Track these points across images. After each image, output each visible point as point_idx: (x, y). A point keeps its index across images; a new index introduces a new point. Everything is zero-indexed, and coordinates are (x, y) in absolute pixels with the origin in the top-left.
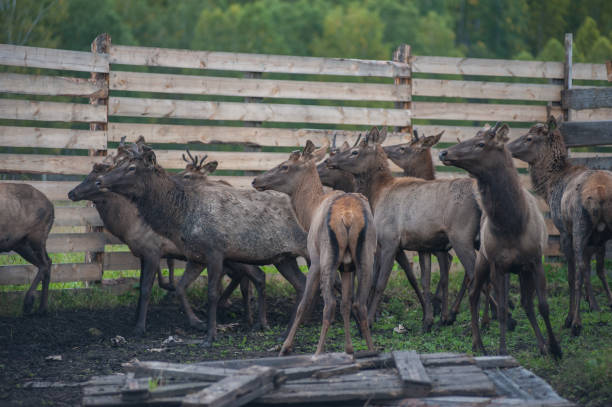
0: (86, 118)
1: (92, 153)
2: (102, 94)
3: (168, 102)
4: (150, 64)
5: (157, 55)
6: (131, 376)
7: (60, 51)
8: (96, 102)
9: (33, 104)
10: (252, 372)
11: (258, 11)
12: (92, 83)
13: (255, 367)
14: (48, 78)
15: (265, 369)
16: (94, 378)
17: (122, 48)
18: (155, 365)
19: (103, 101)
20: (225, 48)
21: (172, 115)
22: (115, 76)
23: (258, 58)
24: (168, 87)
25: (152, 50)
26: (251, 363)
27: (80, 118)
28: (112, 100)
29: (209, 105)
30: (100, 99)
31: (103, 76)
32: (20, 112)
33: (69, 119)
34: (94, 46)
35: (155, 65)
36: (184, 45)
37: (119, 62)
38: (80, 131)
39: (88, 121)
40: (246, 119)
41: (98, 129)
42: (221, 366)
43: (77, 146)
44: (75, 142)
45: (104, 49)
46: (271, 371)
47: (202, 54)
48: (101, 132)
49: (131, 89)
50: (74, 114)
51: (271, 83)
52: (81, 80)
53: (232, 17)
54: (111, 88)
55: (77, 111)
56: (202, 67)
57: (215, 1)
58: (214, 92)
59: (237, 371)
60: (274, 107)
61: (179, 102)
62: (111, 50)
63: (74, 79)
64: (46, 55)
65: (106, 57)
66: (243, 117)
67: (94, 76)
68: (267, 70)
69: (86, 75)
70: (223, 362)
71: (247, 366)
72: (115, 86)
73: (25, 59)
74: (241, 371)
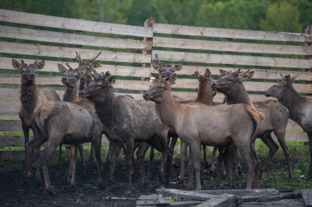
0: (140, 61)
1: (143, 79)
2: (149, 49)
3: (183, 53)
4: (174, 33)
5: (178, 29)
6: (160, 196)
7: (129, 26)
8: (146, 52)
9: (114, 53)
10: (224, 197)
11: (232, 5)
12: (144, 43)
13: (226, 194)
14: (122, 40)
15: (231, 196)
16: (141, 196)
17: (160, 25)
18: (173, 191)
19: (149, 52)
20: (213, 25)
21: (185, 60)
22: (156, 39)
23: (231, 31)
24: (183, 45)
25: (175, 26)
26: (224, 192)
27: (137, 61)
28: (154, 52)
29: (204, 55)
30: (148, 51)
31: (150, 39)
32: (107, 57)
33: (132, 61)
34: (146, 24)
35: (176, 34)
36: (192, 24)
37: (158, 32)
38: (137, 67)
39: (141, 62)
40: (223, 63)
41: (146, 66)
42: (208, 193)
43: (135, 75)
44: (134, 73)
45: (151, 25)
46: (234, 197)
47: (201, 28)
48: (148, 68)
49: (163, 46)
50: (134, 58)
51: (237, 44)
52: (138, 41)
53: (218, 8)
54: (154, 45)
55: (136, 57)
56: (201, 35)
57: (209, 1)
58: (207, 48)
59: (216, 196)
60: (238, 57)
61: (188, 54)
62: (155, 26)
63: (135, 41)
64: (121, 28)
65: (152, 30)
66: (222, 61)
67: (145, 39)
68: (236, 38)
69: (141, 39)
70: (208, 191)
71: (221, 194)
72: (155, 44)
73: (111, 30)
74: (218, 196)
